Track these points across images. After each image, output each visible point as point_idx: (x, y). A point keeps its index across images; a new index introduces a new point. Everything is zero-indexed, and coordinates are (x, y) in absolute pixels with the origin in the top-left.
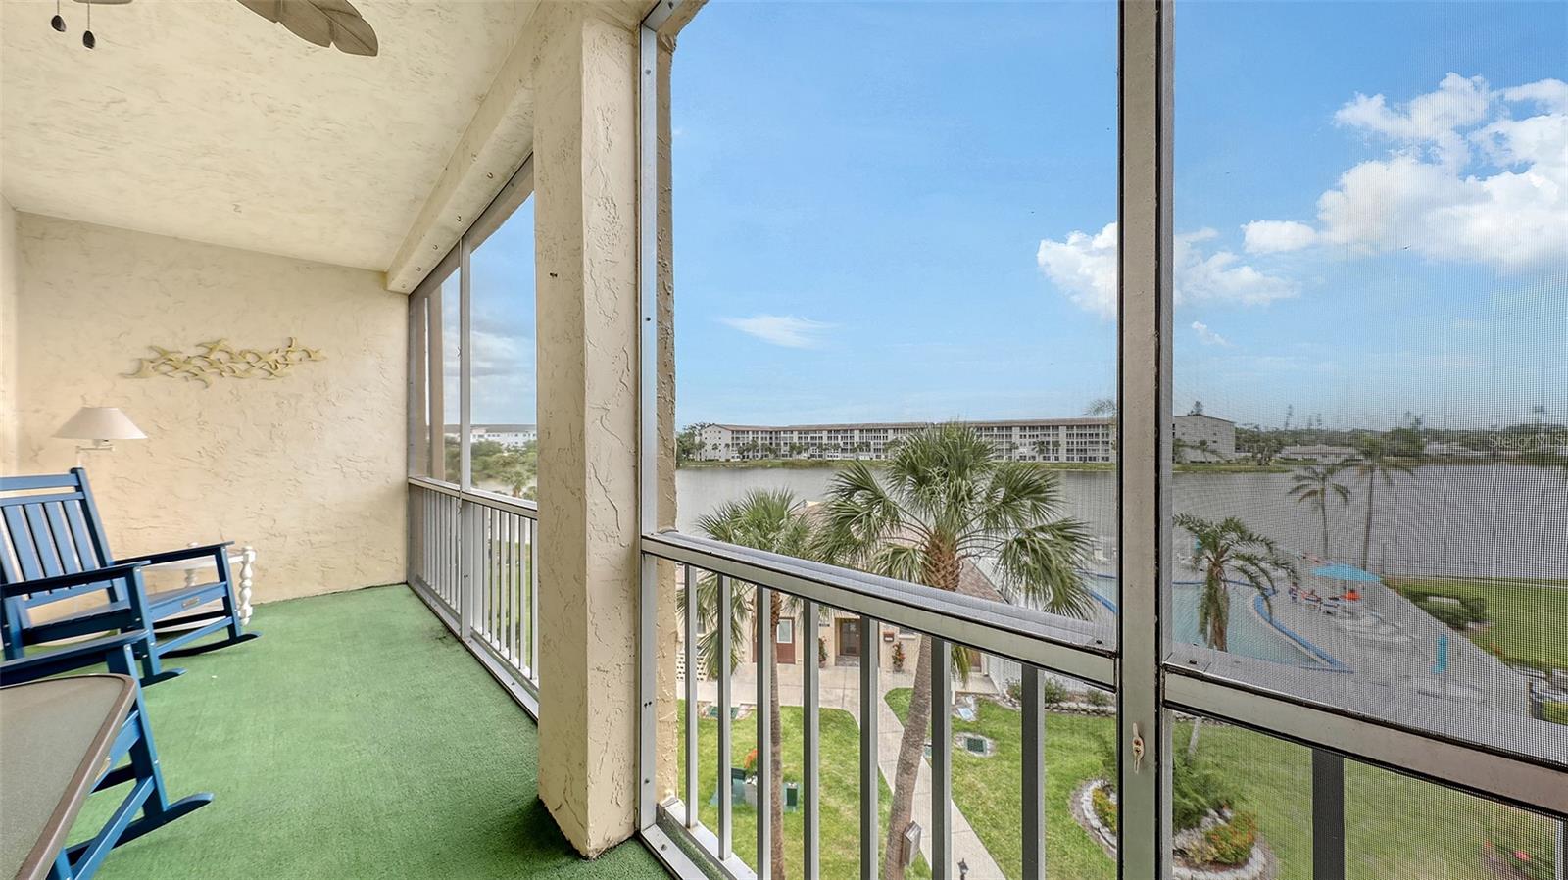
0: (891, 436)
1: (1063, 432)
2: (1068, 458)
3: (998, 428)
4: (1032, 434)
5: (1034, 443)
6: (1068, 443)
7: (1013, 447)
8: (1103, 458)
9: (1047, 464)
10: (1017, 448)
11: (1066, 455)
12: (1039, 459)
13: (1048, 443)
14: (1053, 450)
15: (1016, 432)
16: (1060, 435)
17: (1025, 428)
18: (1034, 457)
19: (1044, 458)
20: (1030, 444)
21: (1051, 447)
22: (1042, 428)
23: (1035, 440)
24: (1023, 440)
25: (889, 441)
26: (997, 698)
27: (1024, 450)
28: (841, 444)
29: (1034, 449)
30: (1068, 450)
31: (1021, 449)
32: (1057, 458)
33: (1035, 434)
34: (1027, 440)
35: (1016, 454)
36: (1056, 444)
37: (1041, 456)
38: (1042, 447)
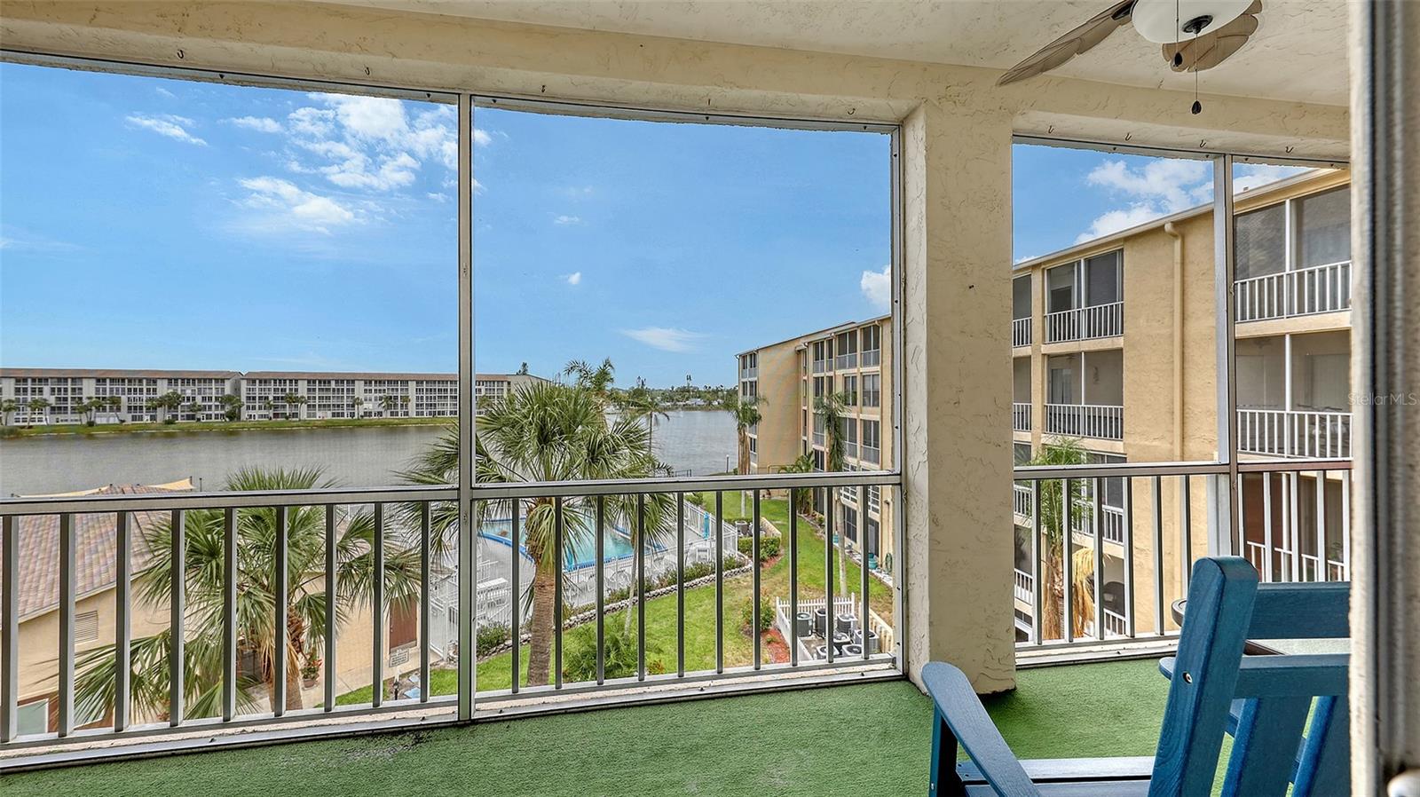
0: (163, 389)
1: (412, 386)
2: (417, 414)
3: (337, 381)
4: (378, 388)
5: (381, 398)
6: (417, 398)
7: (356, 402)
8: (451, 413)
9: (395, 420)
10: (362, 404)
11: (415, 410)
12: (387, 415)
13: (396, 398)
14: (402, 405)
15: (359, 388)
16: (410, 391)
17: (370, 382)
18: (380, 414)
19: (392, 414)
20: (376, 400)
21: (399, 403)
22: (390, 382)
23: (382, 395)
24: (368, 395)
25: (158, 395)
26: (442, 664)
27: (369, 406)
28: (52, 400)
29: (380, 405)
30: (417, 405)
31: (365, 405)
32: (406, 414)
33: (382, 388)
34: (373, 395)
35: (360, 411)
36: (406, 399)
37: (389, 411)
38: (390, 402)
